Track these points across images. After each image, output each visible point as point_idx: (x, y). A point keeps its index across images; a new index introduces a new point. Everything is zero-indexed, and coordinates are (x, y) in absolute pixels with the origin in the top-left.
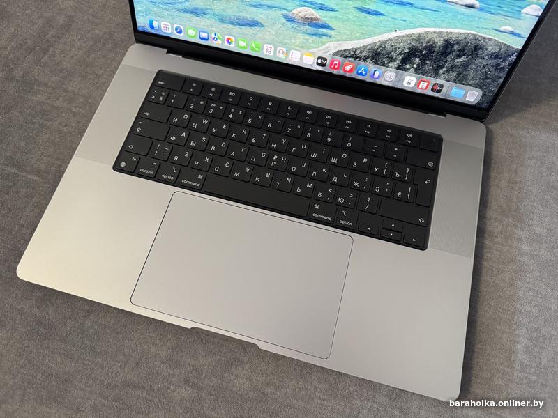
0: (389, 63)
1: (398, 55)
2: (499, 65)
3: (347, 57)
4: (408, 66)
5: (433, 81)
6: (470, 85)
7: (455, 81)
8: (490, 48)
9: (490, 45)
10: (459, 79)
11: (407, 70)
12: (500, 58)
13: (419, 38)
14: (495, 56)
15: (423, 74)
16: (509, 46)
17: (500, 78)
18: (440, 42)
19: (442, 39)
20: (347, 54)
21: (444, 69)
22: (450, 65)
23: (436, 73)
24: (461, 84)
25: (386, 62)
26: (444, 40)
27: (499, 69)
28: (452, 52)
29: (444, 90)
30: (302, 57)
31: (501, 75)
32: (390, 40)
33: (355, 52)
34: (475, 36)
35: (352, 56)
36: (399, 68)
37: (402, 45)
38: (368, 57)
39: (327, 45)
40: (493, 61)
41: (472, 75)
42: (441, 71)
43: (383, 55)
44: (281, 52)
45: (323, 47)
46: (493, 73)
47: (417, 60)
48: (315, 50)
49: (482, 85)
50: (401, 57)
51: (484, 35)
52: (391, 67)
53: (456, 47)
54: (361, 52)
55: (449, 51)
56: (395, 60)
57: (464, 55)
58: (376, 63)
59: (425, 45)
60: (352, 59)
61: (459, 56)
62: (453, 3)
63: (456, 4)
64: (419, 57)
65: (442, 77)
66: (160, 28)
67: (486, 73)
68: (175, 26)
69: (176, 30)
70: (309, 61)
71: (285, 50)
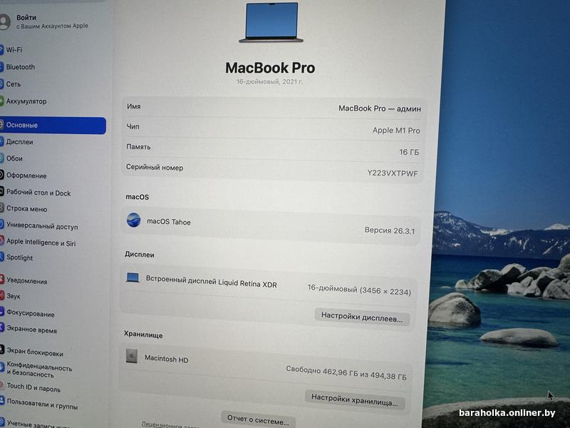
62: (494, 341)
63: (501, 342)
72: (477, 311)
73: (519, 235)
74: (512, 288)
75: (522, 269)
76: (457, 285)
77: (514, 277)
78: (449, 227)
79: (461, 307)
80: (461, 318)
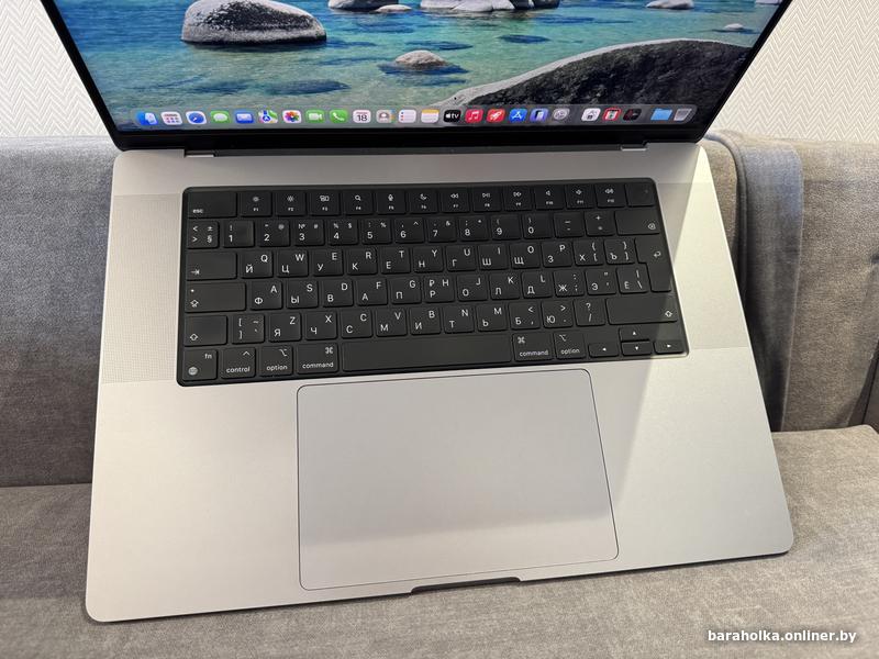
0: (559, 98)
1: (572, 86)
2: (721, 71)
3: (492, 103)
4: (588, 97)
5: (627, 107)
6: (680, 103)
7: (658, 102)
8: (709, 54)
9: (709, 50)
10: (664, 98)
11: (586, 102)
12: (723, 63)
13: (604, 58)
14: (716, 62)
15: (611, 102)
16: (737, 47)
17: (721, 86)
18: (635, 59)
19: (638, 55)
20: (491, 99)
21: (643, 91)
22: (651, 84)
23: (630, 98)
24: (667, 103)
25: (554, 98)
26: (642, 56)
27: (720, 76)
28: (654, 67)
29: (642, 115)
30: (419, 116)
31: (723, 83)
32: (559, 69)
33: (504, 94)
34: (688, 42)
35: (500, 100)
36: (574, 101)
37: (578, 73)
38: (526, 97)
39: (459, 93)
40: (713, 69)
41: (682, 90)
42: (638, 94)
43: (549, 90)
44: (384, 115)
45: (453, 96)
46: (712, 82)
48: (440, 104)
49: (696, 99)
50: (576, 88)
51: (701, 40)
52: (563, 103)
53: (659, 62)
54: (514, 93)
55: (648, 68)
56: (568, 93)
57: (671, 68)
58: (538, 102)
59: (613, 66)
60: (500, 104)
61: (665, 72)
62: (654, 7)
63: (659, 8)
64: (604, 83)
65: (639, 100)
66: (160, 121)
67: (703, 84)
68: (188, 114)
69: (192, 119)
70: (431, 117)
71: (390, 112)
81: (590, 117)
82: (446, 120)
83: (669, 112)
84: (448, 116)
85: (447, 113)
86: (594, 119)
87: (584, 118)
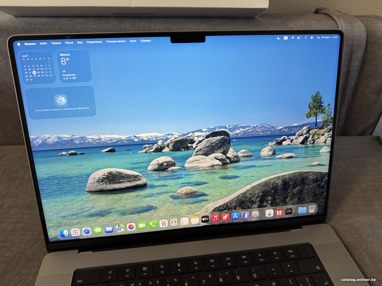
0: (252, 205)
1: (256, 199)
2: (320, 185)
3: (222, 210)
4: (265, 204)
5: (285, 207)
6: (308, 203)
7: (298, 203)
8: (311, 177)
9: (310, 175)
10: (300, 201)
11: (265, 206)
12: (319, 181)
13: (266, 183)
14: (315, 181)
15: (276, 205)
16: (321, 173)
17: (323, 192)
18: (279, 182)
19: (280, 180)
20: (221, 208)
21: (289, 198)
22: (291, 194)
23: (285, 203)
24: (302, 204)
25: (250, 205)
26: (282, 181)
27: (321, 187)
28: (289, 186)
29: (294, 211)
30: (190, 221)
31: (323, 190)
32: (248, 190)
33: (227, 205)
34: (299, 172)
35: (226, 209)
36: (259, 207)
37: (257, 192)
38: (237, 206)
39: (206, 207)
40: (316, 184)
41: (307, 196)
42: (287, 200)
43: (246, 201)
44: (174, 222)
45: (204, 209)
46: (318, 191)
47: (269, 198)
48: (199, 213)
49: (315, 200)
50: (258, 199)
51: (304, 171)
52: (254, 208)
53: (291, 183)
54: (231, 204)
55: (287, 186)
56: (255, 203)
57: (297, 186)
58: (243, 208)
59: (271, 187)
60: (226, 211)
61: (295, 187)
62: (279, 158)
63: (281, 158)
64: (270, 196)
65: (289, 203)
66: (70, 234)
67: (314, 192)
68: (83, 229)
69: (85, 232)
70: (196, 222)
71: (176, 219)
72: (275, 150)
73: (285, 128)
74: (284, 143)
75: (286, 137)
76: (269, 144)
77: (284, 140)
78: (267, 128)
79: (270, 150)
80: (271, 153)
81: (270, 214)
82: (203, 222)
83: (305, 208)
84: (203, 219)
85: (202, 217)
86: (272, 215)
87: (267, 215)
